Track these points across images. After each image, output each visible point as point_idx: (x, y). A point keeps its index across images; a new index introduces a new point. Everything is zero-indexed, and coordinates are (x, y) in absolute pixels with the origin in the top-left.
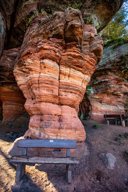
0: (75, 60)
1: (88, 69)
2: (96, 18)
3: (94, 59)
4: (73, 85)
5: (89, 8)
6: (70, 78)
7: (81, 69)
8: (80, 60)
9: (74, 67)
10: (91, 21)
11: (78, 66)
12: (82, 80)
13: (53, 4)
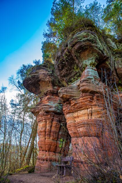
0: (76, 106)
1: (86, 105)
2: (86, 61)
3: (85, 96)
4: (81, 122)
5: (79, 62)
6: (79, 118)
7: (83, 108)
8: (77, 105)
9: (79, 109)
10: (86, 65)
11: (80, 108)
12: (87, 115)
13: (69, 77)
